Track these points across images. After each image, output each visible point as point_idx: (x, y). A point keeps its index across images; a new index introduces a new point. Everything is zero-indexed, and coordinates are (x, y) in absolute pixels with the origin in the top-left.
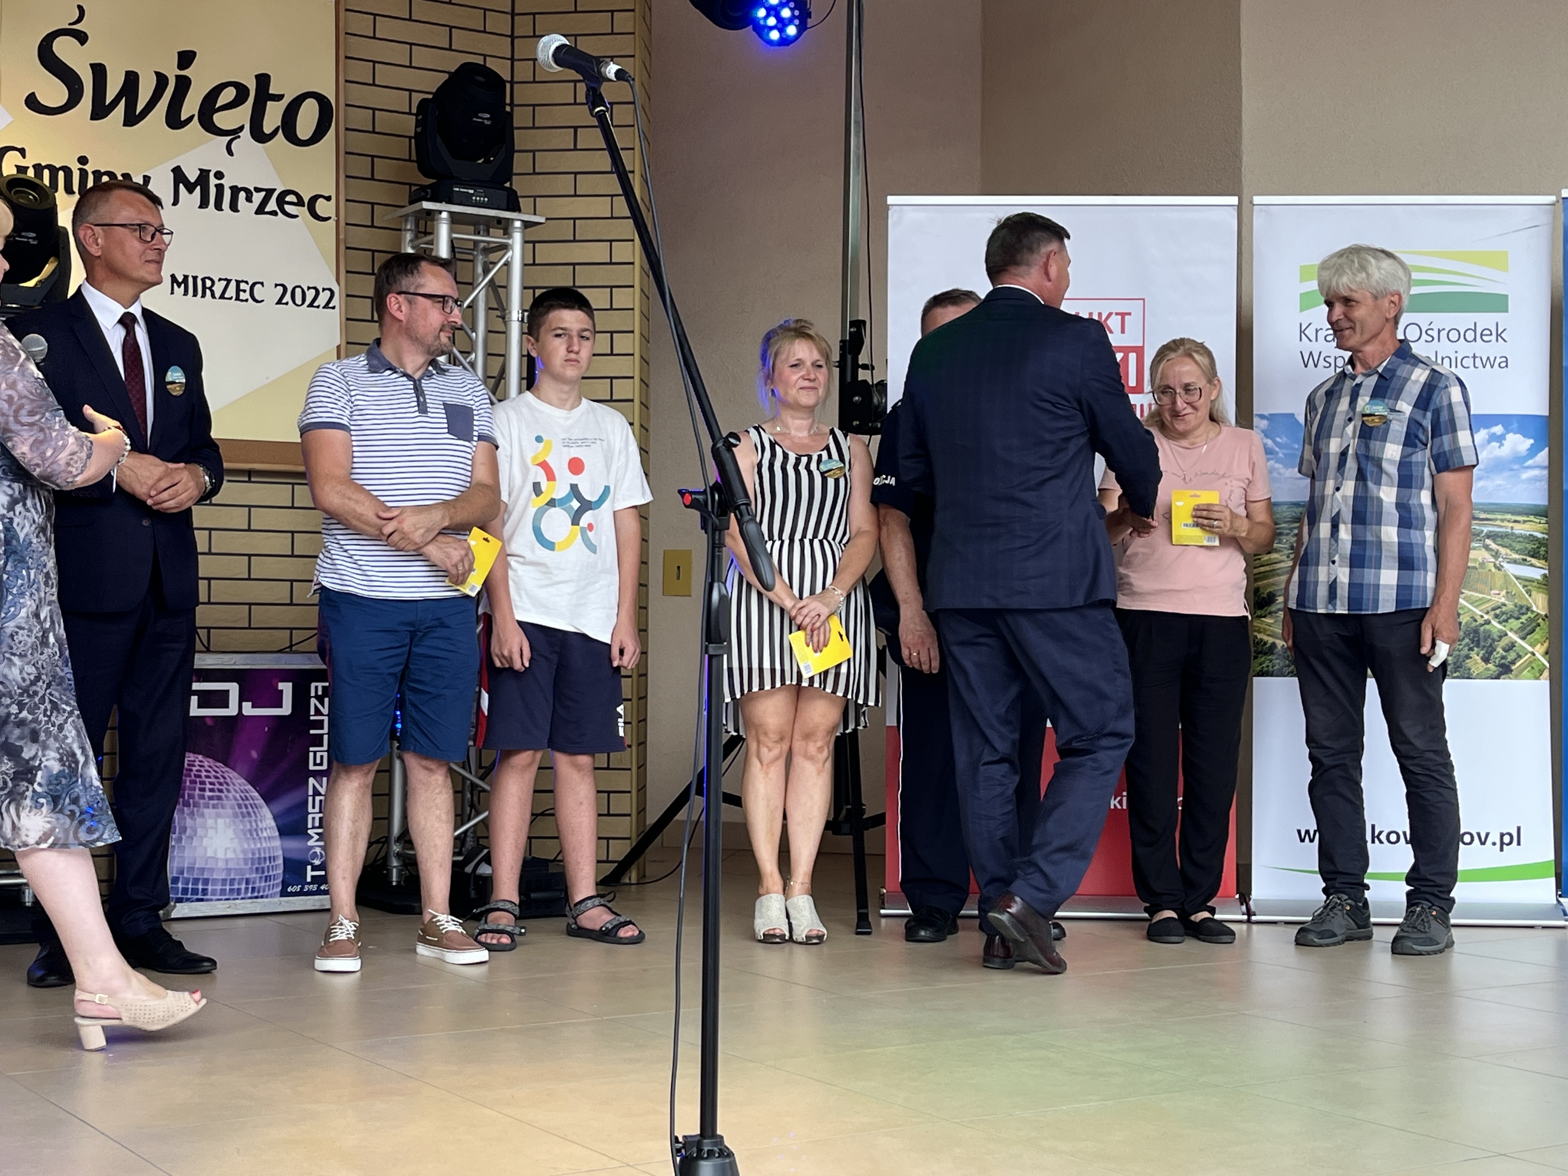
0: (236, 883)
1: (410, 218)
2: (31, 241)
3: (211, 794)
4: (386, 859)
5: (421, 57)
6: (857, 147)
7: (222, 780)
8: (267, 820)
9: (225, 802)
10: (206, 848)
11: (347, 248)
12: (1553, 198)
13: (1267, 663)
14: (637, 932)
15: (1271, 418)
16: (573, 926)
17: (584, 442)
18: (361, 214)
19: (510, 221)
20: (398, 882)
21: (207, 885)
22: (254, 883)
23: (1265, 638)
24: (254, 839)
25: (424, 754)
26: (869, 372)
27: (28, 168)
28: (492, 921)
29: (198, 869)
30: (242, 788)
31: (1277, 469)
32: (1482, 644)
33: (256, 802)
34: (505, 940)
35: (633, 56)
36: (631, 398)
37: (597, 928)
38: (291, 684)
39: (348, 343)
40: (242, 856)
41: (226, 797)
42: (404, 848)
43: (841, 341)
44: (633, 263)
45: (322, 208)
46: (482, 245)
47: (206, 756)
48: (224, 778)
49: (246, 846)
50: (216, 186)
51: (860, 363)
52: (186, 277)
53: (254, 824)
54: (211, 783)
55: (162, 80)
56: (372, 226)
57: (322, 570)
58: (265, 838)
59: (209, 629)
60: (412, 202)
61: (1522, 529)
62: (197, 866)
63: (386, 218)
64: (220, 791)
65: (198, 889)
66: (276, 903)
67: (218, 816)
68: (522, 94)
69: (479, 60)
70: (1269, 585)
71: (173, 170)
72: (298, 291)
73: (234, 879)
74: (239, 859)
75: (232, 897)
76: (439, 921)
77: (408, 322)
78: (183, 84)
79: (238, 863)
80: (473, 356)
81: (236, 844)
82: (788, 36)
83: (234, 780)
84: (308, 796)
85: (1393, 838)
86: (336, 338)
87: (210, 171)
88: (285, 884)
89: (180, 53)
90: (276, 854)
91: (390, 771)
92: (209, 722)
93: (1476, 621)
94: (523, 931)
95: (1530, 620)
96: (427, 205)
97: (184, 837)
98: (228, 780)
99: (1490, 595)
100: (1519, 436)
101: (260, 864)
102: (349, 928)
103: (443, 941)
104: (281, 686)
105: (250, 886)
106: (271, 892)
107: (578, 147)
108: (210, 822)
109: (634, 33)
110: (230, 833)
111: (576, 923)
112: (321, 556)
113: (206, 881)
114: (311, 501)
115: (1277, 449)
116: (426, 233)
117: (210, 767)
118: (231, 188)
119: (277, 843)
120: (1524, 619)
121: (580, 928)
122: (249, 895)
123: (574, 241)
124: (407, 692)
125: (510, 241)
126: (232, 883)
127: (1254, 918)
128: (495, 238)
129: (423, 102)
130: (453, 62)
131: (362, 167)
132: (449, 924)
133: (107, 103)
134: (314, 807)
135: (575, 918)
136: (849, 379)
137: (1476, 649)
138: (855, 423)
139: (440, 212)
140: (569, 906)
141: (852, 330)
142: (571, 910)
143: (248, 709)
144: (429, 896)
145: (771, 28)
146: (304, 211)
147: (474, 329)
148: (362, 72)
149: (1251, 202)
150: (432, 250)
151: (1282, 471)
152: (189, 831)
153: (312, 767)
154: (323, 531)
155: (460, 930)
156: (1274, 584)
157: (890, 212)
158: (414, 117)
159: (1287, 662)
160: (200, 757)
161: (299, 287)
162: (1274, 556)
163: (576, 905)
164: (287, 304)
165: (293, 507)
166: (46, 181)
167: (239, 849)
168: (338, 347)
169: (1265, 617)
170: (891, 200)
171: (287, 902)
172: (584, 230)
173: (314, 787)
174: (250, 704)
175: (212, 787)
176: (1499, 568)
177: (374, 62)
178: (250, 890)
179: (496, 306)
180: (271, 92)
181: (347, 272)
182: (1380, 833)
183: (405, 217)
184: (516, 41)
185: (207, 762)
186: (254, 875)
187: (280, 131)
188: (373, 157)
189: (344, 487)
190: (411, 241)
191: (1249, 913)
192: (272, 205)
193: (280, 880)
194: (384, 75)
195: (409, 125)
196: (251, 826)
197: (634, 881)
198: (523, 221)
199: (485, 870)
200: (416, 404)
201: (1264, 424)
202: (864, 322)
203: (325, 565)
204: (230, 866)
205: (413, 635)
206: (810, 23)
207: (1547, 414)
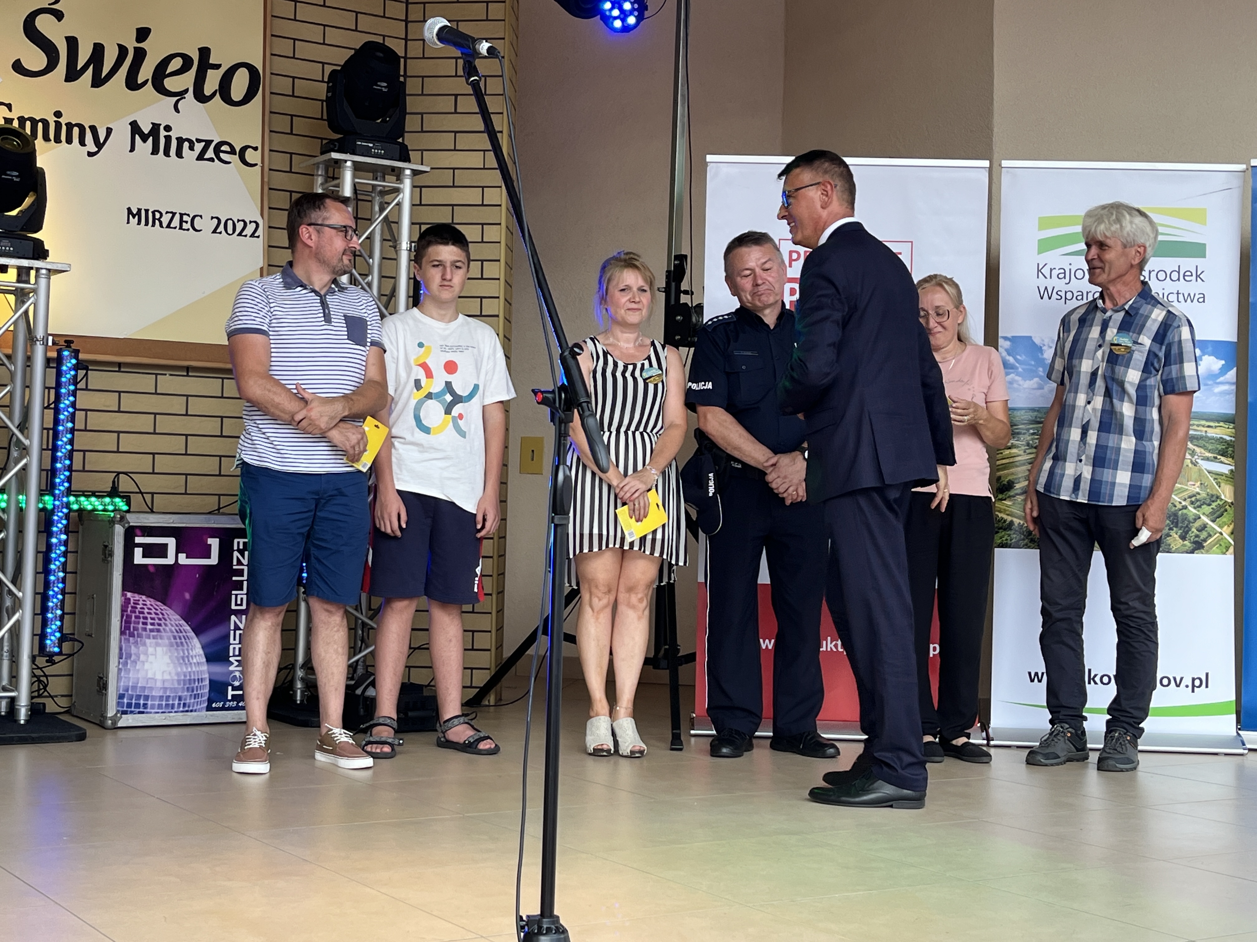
0: (171, 699)
1: (321, 166)
2: (15, 179)
3: (152, 627)
4: (292, 682)
5: (333, 36)
6: (683, 115)
7: (161, 616)
8: (196, 648)
9: (163, 634)
10: (147, 671)
11: (270, 189)
12: (1243, 167)
13: (1006, 537)
14: (493, 746)
15: (1013, 340)
16: (442, 739)
17: (459, 349)
18: (282, 162)
19: (401, 170)
20: (302, 701)
21: (148, 700)
22: (185, 699)
23: (1005, 517)
24: (186, 664)
25: (326, 599)
26: (689, 296)
27: (14, 119)
28: (375, 735)
29: (141, 687)
30: (177, 623)
31: (1017, 381)
32: (1180, 525)
33: (188, 634)
34: (387, 749)
35: (504, 39)
36: (497, 313)
37: (462, 741)
38: (218, 540)
39: (269, 265)
40: (176, 678)
41: (164, 629)
42: (307, 674)
43: (667, 271)
44: (500, 205)
45: (250, 156)
46: (379, 188)
47: (148, 596)
48: (163, 614)
49: (179, 670)
50: (165, 137)
51: (682, 289)
52: (139, 210)
53: (186, 652)
54: (152, 619)
55: (123, 51)
56: (291, 172)
57: (243, 448)
58: (195, 663)
59: (153, 494)
60: (322, 153)
61: (1212, 433)
62: (139, 685)
63: (301, 165)
64: (160, 625)
65: (140, 704)
66: (203, 716)
67: (157, 645)
68: (414, 67)
69: (380, 40)
70: (1008, 475)
71: (130, 124)
72: (230, 223)
73: (169, 696)
74: (173, 680)
75: (167, 711)
76: (334, 733)
77: (317, 248)
78: (140, 55)
79: (173, 684)
80: (370, 278)
81: (171, 668)
82: (629, 25)
83: (170, 617)
84: (230, 630)
85: (1106, 680)
86: (260, 262)
87: (160, 125)
88: (210, 701)
89: (137, 29)
90: (203, 677)
91: (297, 611)
92: (152, 570)
93: (1175, 506)
94: (401, 742)
95: (1220, 506)
96: (335, 155)
97: (129, 661)
98: (166, 616)
99: (1187, 485)
100: (1212, 358)
101: (190, 684)
102: (261, 738)
103: (336, 750)
104: (210, 541)
105: (182, 703)
106: (199, 707)
107: (458, 111)
108: (151, 650)
109: (504, 20)
110: (167, 659)
111: (444, 737)
112: (242, 437)
113: (147, 698)
114: (237, 392)
115: (1017, 365)
116: (334, 178)
117: (151, 605)
118: (177, 139)
119: (205, 668)
120: (1214, 505)
121: (448, 741)
122: (181, 709)
123: (454, 186)
124: (312, 548)
125: (401, 186)
126: (167, 700)
127: (992, 743)
128: (390, 183)
129: (333, 72)
130: (358, 41)
131: (283, 124)
132: (342, 736)
133: (78, 69)
134: (235, 639)
135: (444, 733)
136: (673, 302)
137: (1175, 529)
138: (677, 337)
139: (346, 161)
140: (440, 723)
141: (676, 262)
142: (441, 726)
143: (183, 559)
144: (326, 713)
145: (615, 18)
146: (235, 159)
147: (371, 256)
148: (285, 47)
149: (1000, 165)
150: (338, 191)
151: (1021, 382)
152: (133, 657)
153: (233, 607)
154: (244, 417)
155: (351, 741)
156: (1012, 474)
157: (708, 168)
158: (326, 84)
159: (1022, 536)
160: (144, 597)
161: (231, 219)
162: (1014, 451)
163: (445, 722)
164: (220, 233)
165: (222, 397)
166: (28, 130)
167: (173, 672)
168: (262, 269)
169: (1005, 500)
170: (709, 158)
171: (212, 716)
172: (462, 178)
173: (235, 622)
174: (184, 555)
175: (152, 621)
176: (1195, 464)
177: (295, 40)
178: (182, 705)
179: (389, 238)
180: (211, 62)
181: (270, 208)
182: (1095, 676)
183: (317, 165)
184: (409, 25)
185: (149, 602)
186: (186, 693)
187: (218, 94)
188: (292, 116)
189: (264, 381)
190: (322, 184)
191: (988, 739)
192: (210, 154)
193: (206, 698)
194: (303, 50)
195: (321, 91)
196: (184, 654)
197: (492, 703)
198: (412, 170)
199: (371, 692)
200: (322, 315)
201: (1007, 344)
202: (686, 256)
203: (246, 445)
204: (167, 685)
205: (317, 502)
206: (647, 14)
207: (1236, 340)
